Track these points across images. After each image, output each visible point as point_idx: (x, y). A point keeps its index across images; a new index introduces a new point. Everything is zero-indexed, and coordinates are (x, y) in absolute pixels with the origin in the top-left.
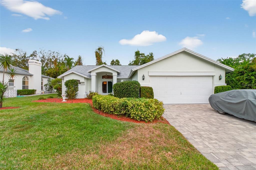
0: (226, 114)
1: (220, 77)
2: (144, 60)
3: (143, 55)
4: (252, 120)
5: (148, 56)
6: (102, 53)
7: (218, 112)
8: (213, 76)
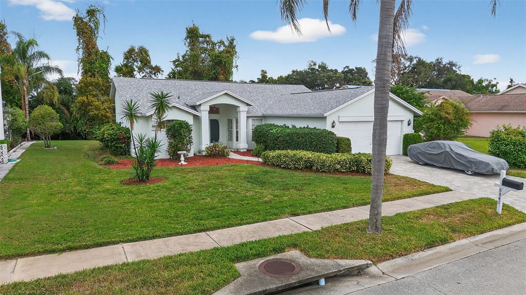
0: (426, 164)
1: (409, 122)
2: (219, 56)
3: (208, 39)
4: (449, 167)
5: (222, 42)
6: (97, 24)
7: (418, 163)
8: (402, 121)
